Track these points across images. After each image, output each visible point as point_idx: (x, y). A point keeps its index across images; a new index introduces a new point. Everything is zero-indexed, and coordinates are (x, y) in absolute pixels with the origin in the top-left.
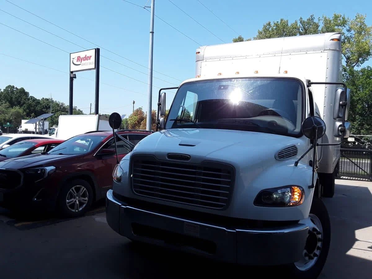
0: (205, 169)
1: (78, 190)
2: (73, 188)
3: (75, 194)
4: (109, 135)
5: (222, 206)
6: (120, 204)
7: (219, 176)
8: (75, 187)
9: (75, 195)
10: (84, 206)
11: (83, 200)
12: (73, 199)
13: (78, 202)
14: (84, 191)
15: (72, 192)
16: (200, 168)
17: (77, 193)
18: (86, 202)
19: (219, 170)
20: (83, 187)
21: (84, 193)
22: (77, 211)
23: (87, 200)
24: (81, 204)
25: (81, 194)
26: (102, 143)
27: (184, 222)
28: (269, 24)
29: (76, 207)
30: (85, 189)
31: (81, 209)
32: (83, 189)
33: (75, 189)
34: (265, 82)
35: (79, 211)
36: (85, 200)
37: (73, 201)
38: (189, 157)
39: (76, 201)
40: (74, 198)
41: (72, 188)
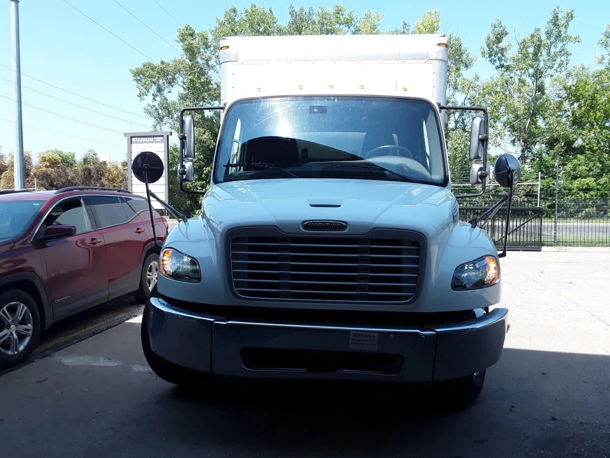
0: (374, 242)
1: (13, 310)
2: (5, 308)
3: (9, 319)
4: (50, 198)
5: (406, 298)
6: (212, 320)
7: (399, 252)
8: (7, 305)
9: (10, 321)
10: (27, 340)
11: (24, 329)
12: (5, 331)
13: (15, 336)
14: (24, 311)
15: (4, 316)
16: (364, 241)
17: (12, 318)
18: (30, 332)
19: (399, 242)
20: (22, 305)
21: (24, 315)
22: (16, 353)
23: (32, 328)
24: (21, 337)
25: (20, 318)
26: (41, 215)
27: (349, 331)
28: (234, 11)
29: (13, 345)
30: (26, 308)
31: (21, 348)
32: (22, 308)
33: (7, 309)
34: (385, 104)
35: (19, 353)
36: (28, 330)
37: (6, 334)
38: (344, 224)
39: (12, 334)
40: (7, 329)
41: (2, 308)
